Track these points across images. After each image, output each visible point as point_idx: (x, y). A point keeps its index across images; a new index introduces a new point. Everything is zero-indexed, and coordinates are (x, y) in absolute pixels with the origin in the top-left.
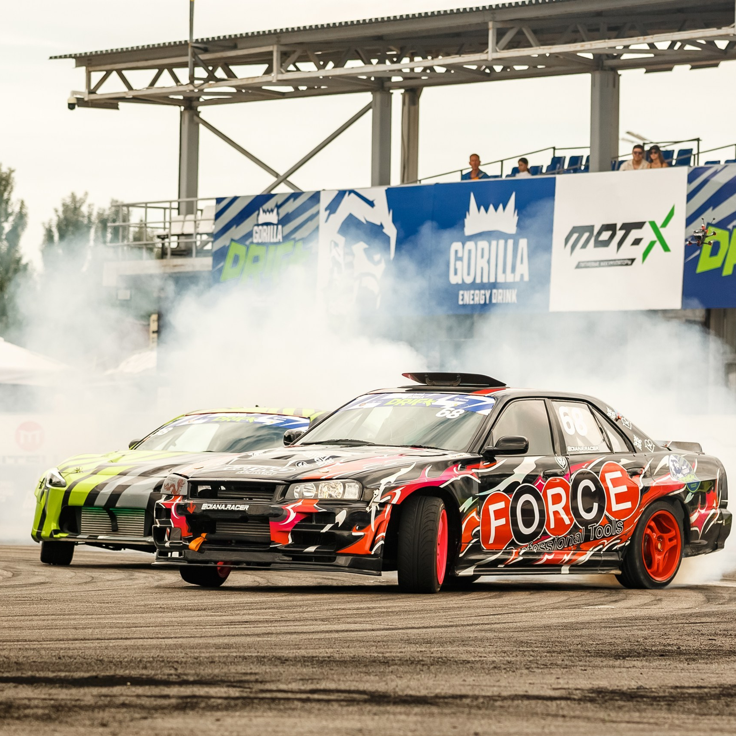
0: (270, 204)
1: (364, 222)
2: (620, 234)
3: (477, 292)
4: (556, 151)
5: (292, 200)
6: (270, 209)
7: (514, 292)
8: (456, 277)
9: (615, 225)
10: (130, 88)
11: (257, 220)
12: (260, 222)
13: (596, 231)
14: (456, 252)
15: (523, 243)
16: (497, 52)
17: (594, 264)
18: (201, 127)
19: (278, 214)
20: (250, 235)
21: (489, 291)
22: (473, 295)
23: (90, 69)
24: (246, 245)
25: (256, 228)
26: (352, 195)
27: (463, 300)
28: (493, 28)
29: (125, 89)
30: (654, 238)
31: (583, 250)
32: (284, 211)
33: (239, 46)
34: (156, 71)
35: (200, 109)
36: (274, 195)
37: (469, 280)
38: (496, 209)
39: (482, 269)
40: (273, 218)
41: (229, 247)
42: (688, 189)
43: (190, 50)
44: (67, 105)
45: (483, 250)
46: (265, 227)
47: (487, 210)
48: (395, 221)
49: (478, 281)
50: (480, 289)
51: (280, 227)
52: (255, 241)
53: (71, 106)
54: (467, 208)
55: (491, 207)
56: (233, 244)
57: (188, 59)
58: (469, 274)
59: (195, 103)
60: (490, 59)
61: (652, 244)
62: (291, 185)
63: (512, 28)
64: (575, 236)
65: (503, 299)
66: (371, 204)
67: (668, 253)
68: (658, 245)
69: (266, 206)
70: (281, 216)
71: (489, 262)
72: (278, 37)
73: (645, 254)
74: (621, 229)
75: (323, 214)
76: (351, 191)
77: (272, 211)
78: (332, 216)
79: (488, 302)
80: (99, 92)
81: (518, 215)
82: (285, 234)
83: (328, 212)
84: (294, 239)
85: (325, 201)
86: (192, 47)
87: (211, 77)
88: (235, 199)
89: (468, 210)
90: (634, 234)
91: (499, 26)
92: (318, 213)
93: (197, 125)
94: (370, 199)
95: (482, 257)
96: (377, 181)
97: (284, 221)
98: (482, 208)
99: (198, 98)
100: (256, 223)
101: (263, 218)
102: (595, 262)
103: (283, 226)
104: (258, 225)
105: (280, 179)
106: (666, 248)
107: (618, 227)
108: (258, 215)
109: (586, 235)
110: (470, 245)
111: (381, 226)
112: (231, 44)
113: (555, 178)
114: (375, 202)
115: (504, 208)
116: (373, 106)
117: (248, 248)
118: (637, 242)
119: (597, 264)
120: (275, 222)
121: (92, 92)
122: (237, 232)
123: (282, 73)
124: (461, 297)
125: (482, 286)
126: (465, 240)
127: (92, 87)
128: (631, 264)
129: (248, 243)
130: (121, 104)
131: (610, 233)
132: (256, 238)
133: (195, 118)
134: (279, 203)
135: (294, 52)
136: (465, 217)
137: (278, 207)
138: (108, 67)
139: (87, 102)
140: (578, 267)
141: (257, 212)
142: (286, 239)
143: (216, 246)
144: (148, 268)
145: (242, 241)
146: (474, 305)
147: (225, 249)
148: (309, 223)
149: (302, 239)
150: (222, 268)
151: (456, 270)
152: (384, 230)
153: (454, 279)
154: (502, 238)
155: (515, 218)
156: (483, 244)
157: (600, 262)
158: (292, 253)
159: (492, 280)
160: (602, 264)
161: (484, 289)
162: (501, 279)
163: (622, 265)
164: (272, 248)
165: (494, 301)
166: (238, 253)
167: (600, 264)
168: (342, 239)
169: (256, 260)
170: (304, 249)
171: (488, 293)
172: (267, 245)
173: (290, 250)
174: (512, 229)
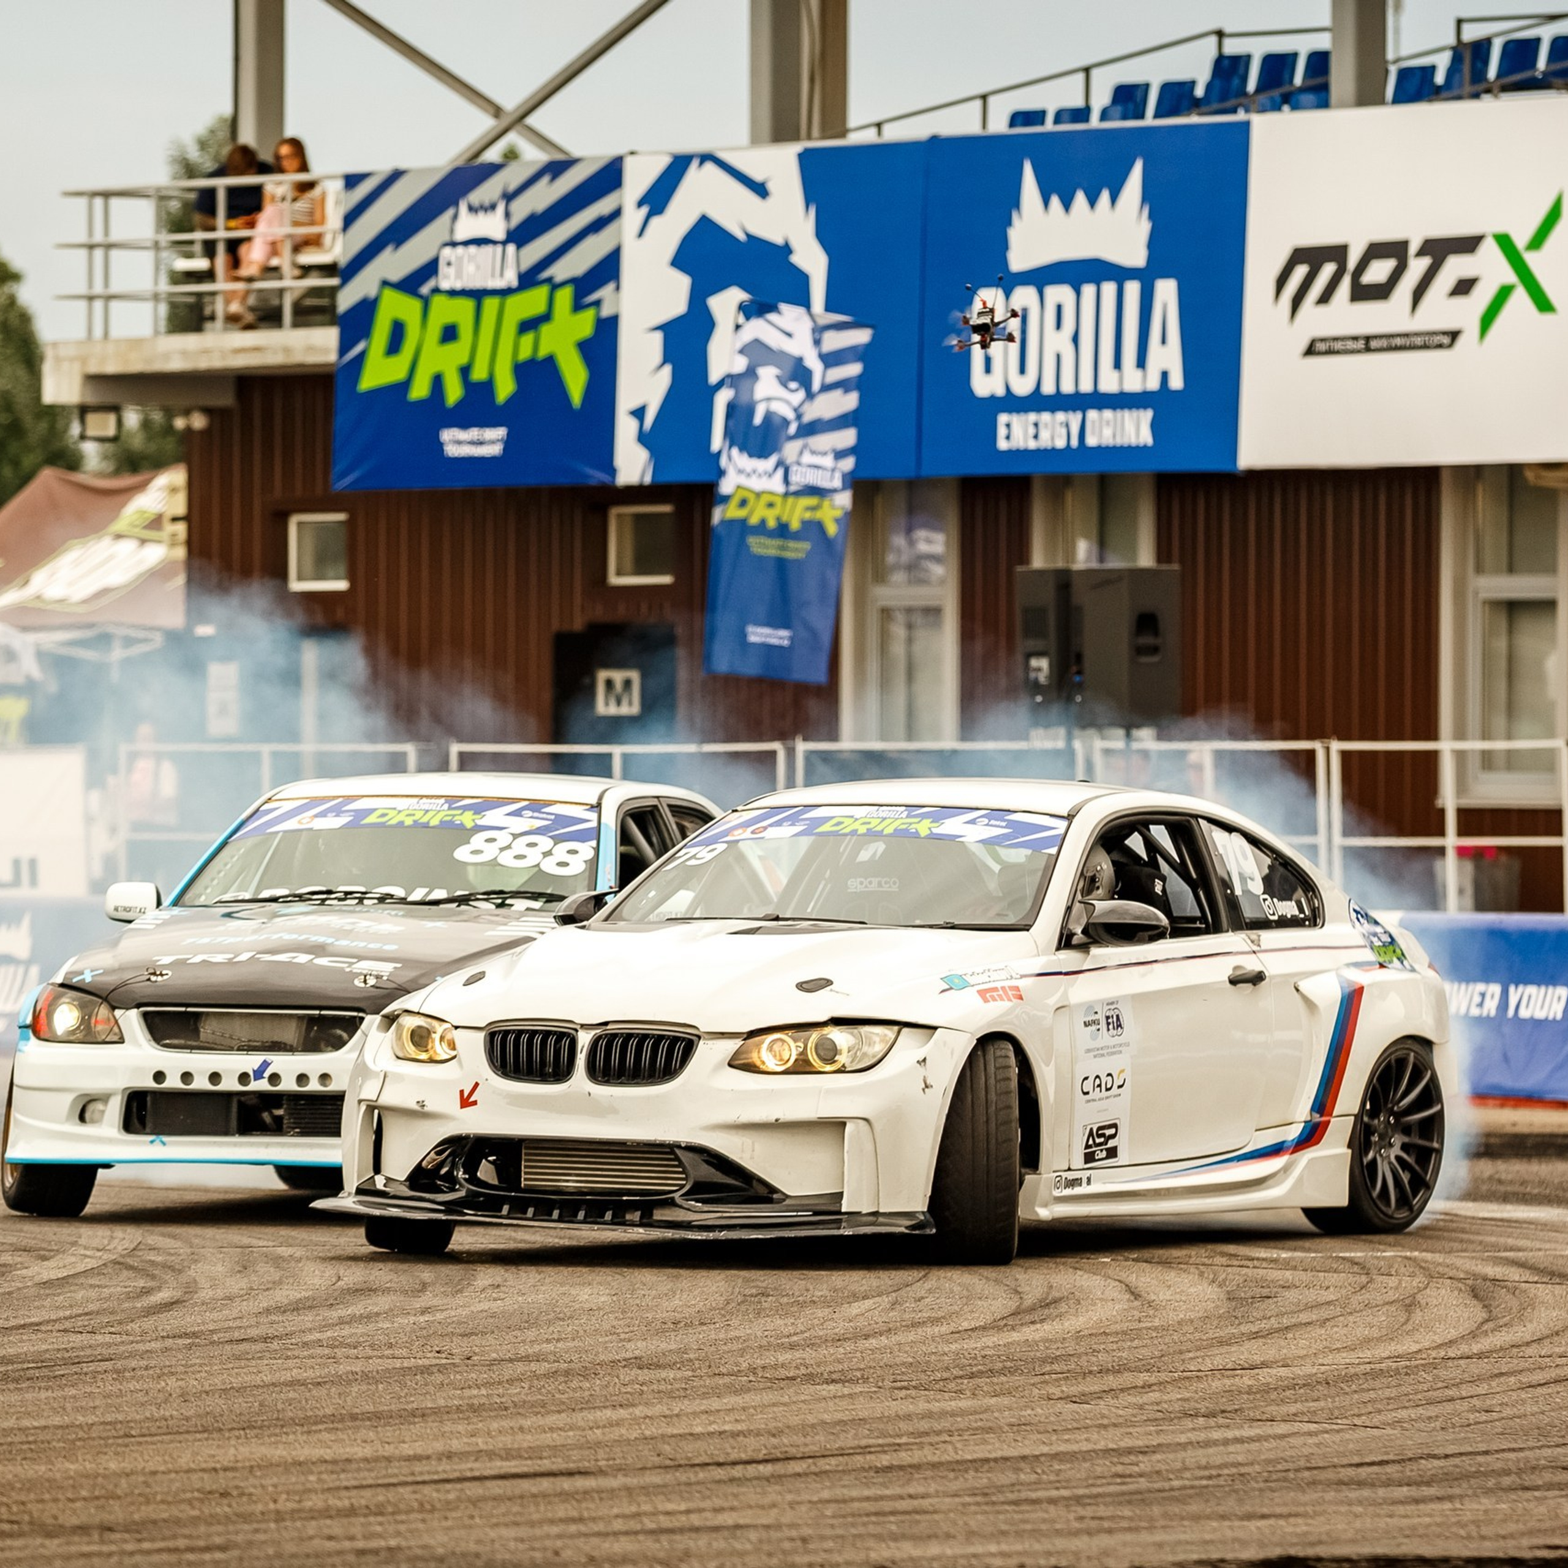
0: (488, 190)
1: (741, 236)
2: (1417, 267)
3: (1046, 417)
4: (1225, 40)
5: (546, 179)
6: (487, 203)
7: (1147, 416)
8: (988, 379)
9: (1405, 244)
11: (452, 231)
12: (461, 235)
13: (1353, 261)
15: (1166, 291)
17: (1351, 345)
19: (507, 215)
20: (431, 268)
22: (1036, 425)
24: (421, 297)
25: (447, 252)
26: (709, 166)
27: (1008, 437)
30: (1509, 276)
31: (1323, 309)
32: (523, 208)
37: (1023, 387)
38: (1092, 202)
39: (1058, 357)
40: (494, 225)
41: (377, 300)
45: (1059, 308)
46: (472, 249)
47: (1067, 205)
48: (822, 235)
49: (1048, 388)
50: (1053, 410)
51: (511, 248)
52: (445, 285)
54: (1015, 203)
55: (1080, 198)
56: (389, 295)
58: (1022, 370)
61: (1504, 293)
62: (541, 140)
64: (1301, 272)
65: (1114, 436)
66: (760, 190)
67: (1548, 317)
68: (1520, 297)
69: (477, 196)
70: (516, 220)
71: (1076, 339)
73: (1488, 320)
74: (1421, 253)
75: (633, 216)
76: (706, 158)
77: (493, 207)
78: (655, 221)
79: (1075, 443)
81: (1151, 217)
82: (525, 267)
83: (645, 210)
84: (550, 279)
85: (637, 180)
88: (396, 175)
89: (1017, 205)
90: (1455, 267)
92: (617, 214)
94: (758, 177)
95: (1059, 326)
96: (769, 127)
97: (521, 235)
98: (1055, 201)
100: (447, 239)
101: (468, 225)
102: (1355, 338)
103: (520, 245)
104: (454, 244)
105: (505, 122)
106: (1543, 304)
107: (1413, 248)
108: (455, 217)
109: (1329, 269)
110: (1024, 296)
111: (786, 249)
114: (768, 185)
115: (1114, 199)
117: (426, 302)
118: (1464, 287)
119: (1361, 344)
120: (500, 234)
122: (398, 261)
124: (1002, 431)
125: (1059, 402)
126: (1008, 282)
128: (1450, 346)
129: (425, 290)
131: (1390, 264)
132: (447, 277)
134: (512, 187)
136: (1009, 223)
137: (509, 197)
140: (1310, 351)
141: (450, 212)
142: (528, 279)
143: (346, 300)
144: (167, 356)
145: (411, 284)
146: (1038, 451)
147: (367, 309)
148: (591, 241)
149: (573, 281)
150: (362, 356)
151: (988, 361)
152: (795, 259)
153: (983, 385)
154: (1109, 279)
155: (1144, 227)
156: (1059, 293)
157: (1368, 339)
158: (546, 317)
159: (1086, 387)
160: (1374, 344)
161: (1065, 409)
162: (1109, 384)
163: (1425, 347)
164: (491, 305)
165: (1091, 441)
166: (402, 316)
167: (1368, 344)
168: (682, 283)
169: (450, 334)
170: (578, 306)
171: (1075, 419)
172: (478, 295)
173: (540, 308)
174: (1136, 256)
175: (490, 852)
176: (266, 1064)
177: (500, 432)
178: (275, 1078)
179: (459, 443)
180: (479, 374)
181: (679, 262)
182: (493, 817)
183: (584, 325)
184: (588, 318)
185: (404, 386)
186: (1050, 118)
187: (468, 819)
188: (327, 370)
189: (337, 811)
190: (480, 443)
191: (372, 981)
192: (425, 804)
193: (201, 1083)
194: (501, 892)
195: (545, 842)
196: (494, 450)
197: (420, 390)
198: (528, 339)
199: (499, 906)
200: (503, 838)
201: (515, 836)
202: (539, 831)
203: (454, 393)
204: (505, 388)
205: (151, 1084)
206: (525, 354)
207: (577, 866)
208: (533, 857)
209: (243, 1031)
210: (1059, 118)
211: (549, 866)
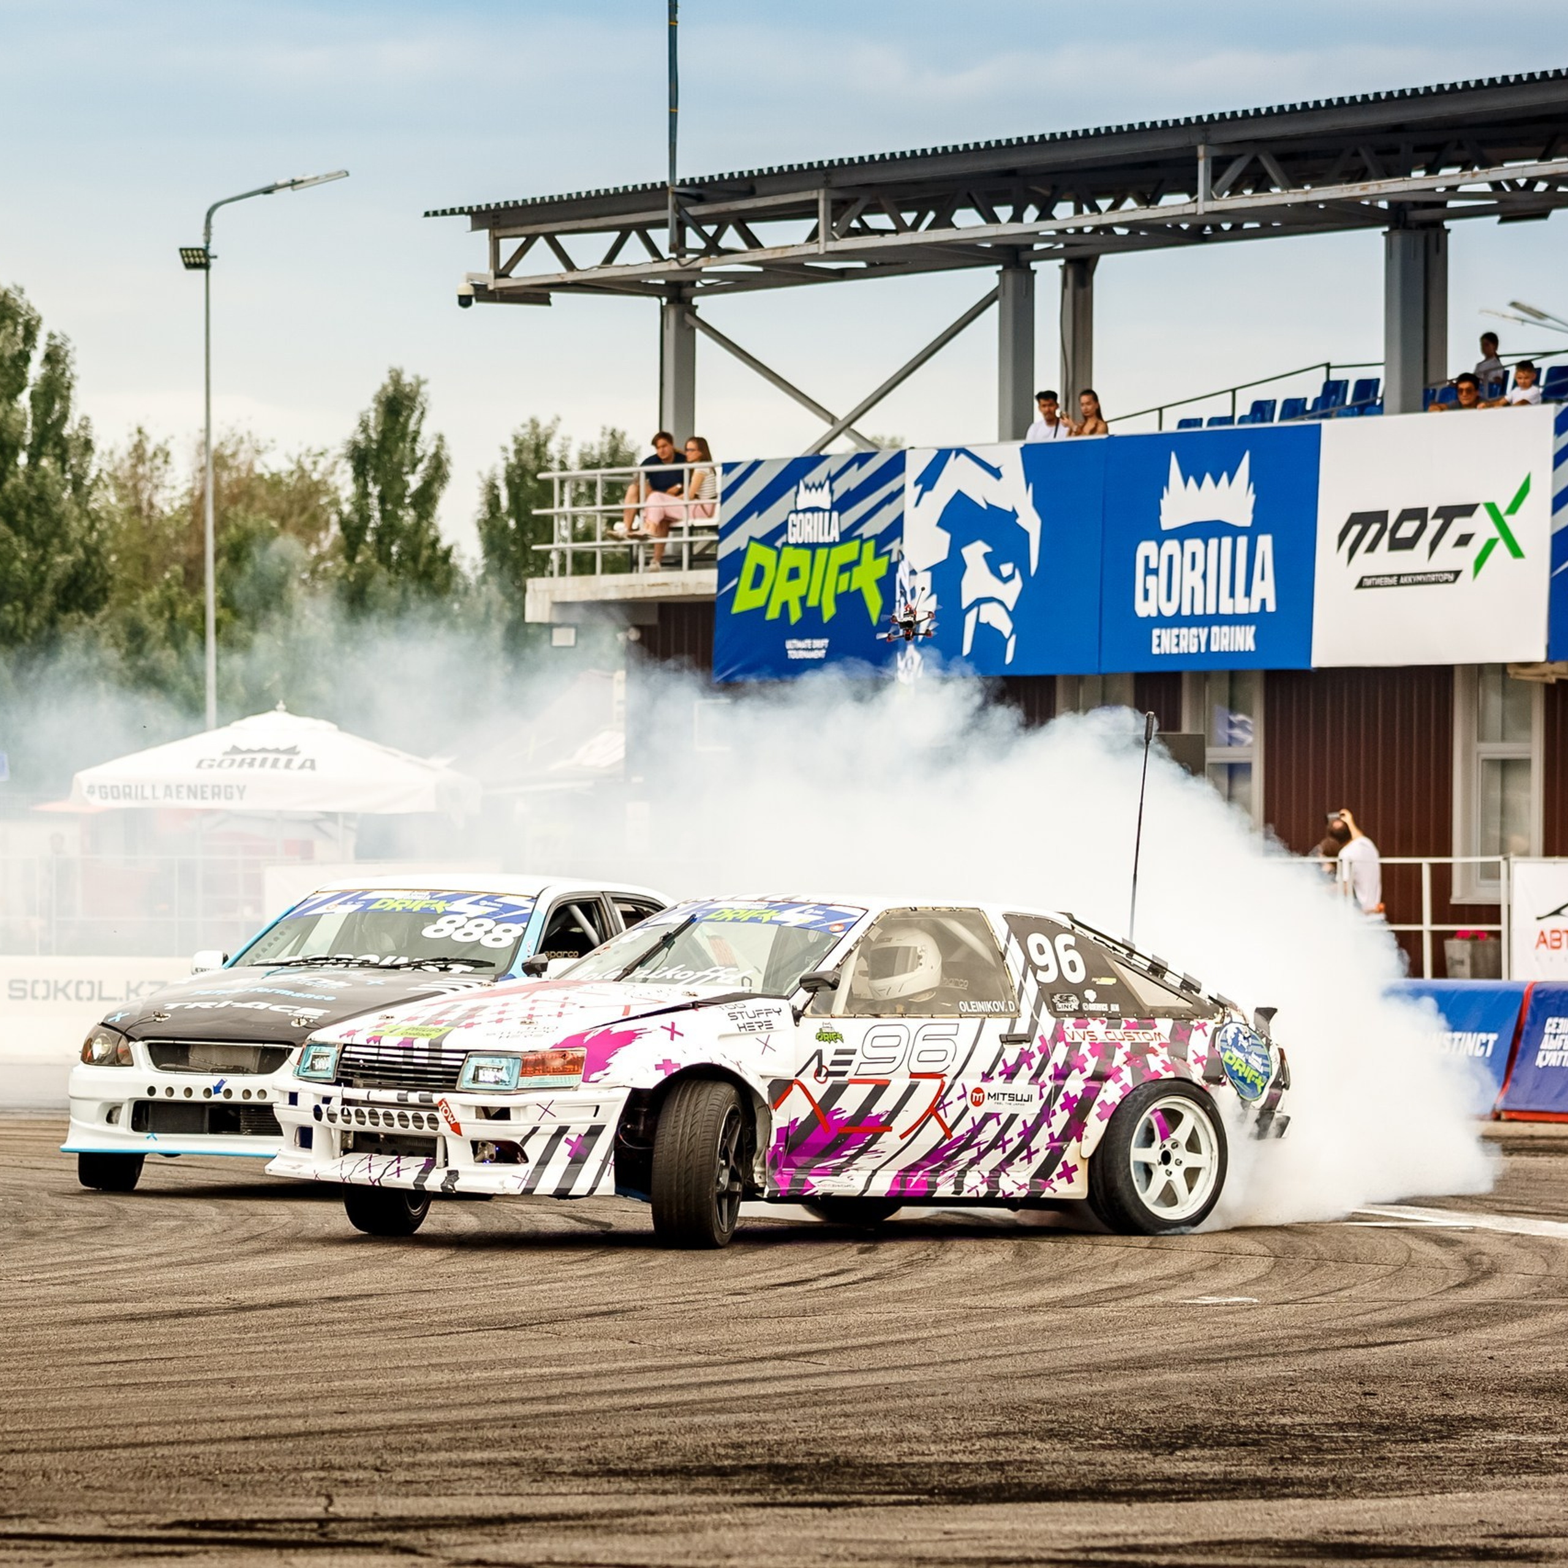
0: (817, 475)
1: (984, 506)
2: (1434, 525)
3: (1184, 631)
4: (1332, 371)
5: (856, 466)
6: (817, 483)
7: (1251, 630)
8: (1146, 604)
9: (1425, 510)
10: (570, 266)
11: (795, 502)
12: (801, 506)
13: (1391, 522)
14: (1147, 558)
15: (1265, 543)
16: (1213, 199)
17: (1388, 581)
18: (700, 334)
19: (832, 491)
20: (782, 529)
21: (1206, 630)
22: (1178, 637)
23: (498, 234)
24: (776, 548)
25: (793, 516)
26: (962, 456)
27: (1159, 645)
28: (1205, 156)
29: (561, 268)
30: (1495, 533)
31: (1370, 555)
32: (842, 486)
33: (758, 191)
34: (615, 235)
35: (696, 301)
36: (826, 457)
37: (1169, 610)
38: (1216, 481)
39: (1193, 589)
40: (822, 498)
41: (746, 550)
42: (1555, 446)
43: (671, 199)
44: (456, 299)
45: (1194, 554)
46: (809, 515)
47: (1199, 484)
48: (1037, 504)
49: (1186, 611)
50: (1189, 626)
51: (835, 514)
52: (792, 540)
53: (465, 301)
54: (1164, 480)
55: (1208, 478)
56: (754, 546)
57: (669, 214)
58: (1169, 599)
59: (687, 291)
60: (1201, 212)
61: (1491, 544)
62: (858, 437)
63: (1240, 156)
64: (1356, 529)
65: (1229, 645)
66: (996, 473)
67: (1519, 561)
68: (1501, 547)
69: (810, 478)
70: (836, 496)
71: (1204, 576)
72: (827, 175)
73: (1479, 563)
74: (1436, 516)
75: (912, 492)
76: (960, 451)
77: (821, 486)
78: (926, 495)
79: (1203, 650)
80: (513, 274)
81: (1255, 491)
82: (844, 528)
83: (920, 487)
84: (861, 536)
85: (915, 467)
86: (675, 194)
87: (712, 247)
88: (757, 464)
89: (1167, 483)
90: (1459, 526)
91: (1218, 152)
92: (902, 490)
93: (692, 330)
94: (995, 466)
95: (1193, 568)
96: (1009, 430)
97: (842, 505)
98: (1191, 480)
99: (693, 283)
100: (793, 508)
101: (807, 499)
102: (1391, 576)
103: (841, 512)
104: (797, 512)
105: (838, 427)
106: (1516, 552)
107: (1431, 513)
108: (797, 493)
109: (1375, 528)
110: (1171, 546)
111: (1014, 514)
112: (744, 188)
113: (1320, 426)
114: (1002, 470)
115: (1230, 480)
116: (1000, 296)
117: (779, 552)
118: (1464, 540)
119: (1394, 580)
120: (828, 506)
121: (501, 274)
122: (759, 525)
123: (835, 239)
124: (1155, 641)
125: (1193, 621)
126: (1161, 537)
127: (502, 264)
128: (1454, 581)
129: (778, 544)
130: (554, 296)
131: (1416, 524)
132: (793, 534)
133: (688, 318)
134: (833, 473)
135: (856, 200)
136: (1162, 496)
137: (832, 479)
138: (530, 230)
139: (492, 292)
140: (1360, 585)
141: (794, 489)
142: (846, 536)
143: (724, 550)
144: (606, 589)
145: (769, 540)
146: (1179, 654)
147: (739, 555)
148: (887, 508)
149: (875, 537)
150: (734, 589)
151: (1146, 592)
152: (1018, 521)
153: (1143, 609)
154: (1226, 535)
155: (1252, 498)
156: (1194, 545)
157: (1399, 576)
158: (857, 562)
159: (1211, 610)
160: (1403, 580)
161: (1198, 626)
162: (1226, 608)
163: (1437, 582)
164: (821, 553)
165: (1214, 648)
166: (762, 563)
167: (1399, 580)
168: (945, 537)
169: (794, 574)
170: (878, 555)
171: (1203, 633)
172: (813, 547)
173: (854, 556)
174: (1245, 519)
175: (448, 930)
176: (222, 1082)
177: (824, 642)
178: (228, 1092)
179: (797, 649)
180: (812, 602)
181: (942, 523)
182: (458, 905)
183: (880, 567)
184: (883, 564)
185: (764, 609)
186: (1205, 423)
187: (440, 907)
188: (709, 599)
189: (354, 900)
190: (812, 649)
191: (303, 1023)
192: (416, 895)
193: (179, 1096)
194: (445, 960)
195: (489, 924)
196: (821, 654)
197: (773, 613)
198: (845, 576)
199: (441, 969)
200: (460, 920)
201: (469, 919)
202: (487, 916)
203: (795, 615)
204: (829, 611)
205: (145, 1096)
206: (842, 588)
207: (508, 940)
208: (477, 934)
209: (217, 1059)
210: (1211, 422)
211: (487, 942)
